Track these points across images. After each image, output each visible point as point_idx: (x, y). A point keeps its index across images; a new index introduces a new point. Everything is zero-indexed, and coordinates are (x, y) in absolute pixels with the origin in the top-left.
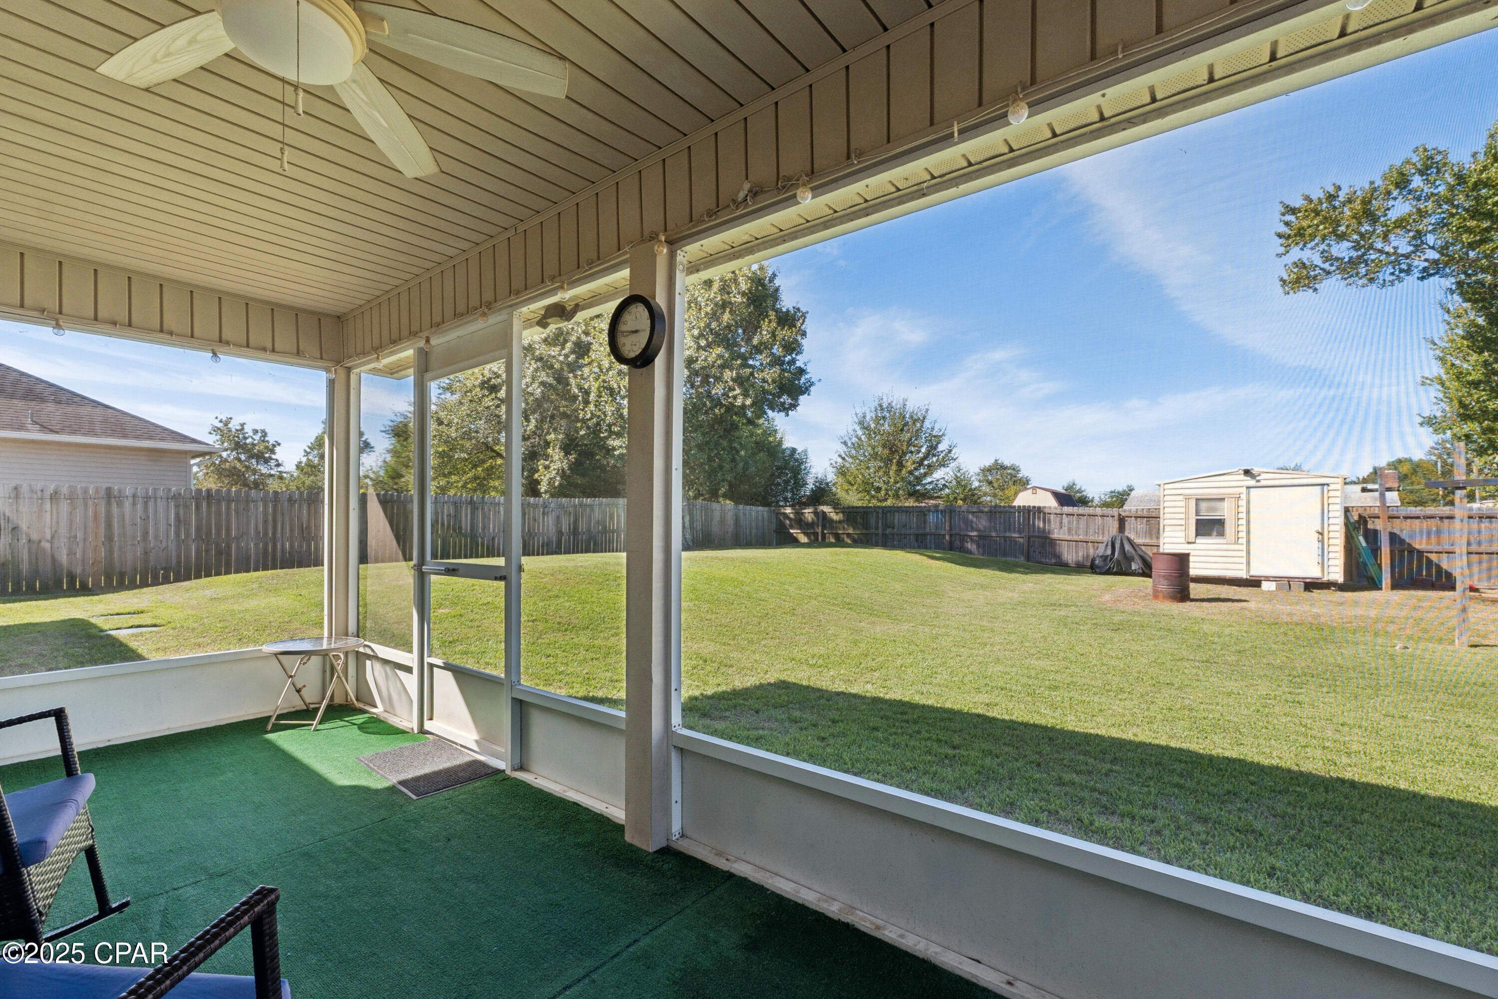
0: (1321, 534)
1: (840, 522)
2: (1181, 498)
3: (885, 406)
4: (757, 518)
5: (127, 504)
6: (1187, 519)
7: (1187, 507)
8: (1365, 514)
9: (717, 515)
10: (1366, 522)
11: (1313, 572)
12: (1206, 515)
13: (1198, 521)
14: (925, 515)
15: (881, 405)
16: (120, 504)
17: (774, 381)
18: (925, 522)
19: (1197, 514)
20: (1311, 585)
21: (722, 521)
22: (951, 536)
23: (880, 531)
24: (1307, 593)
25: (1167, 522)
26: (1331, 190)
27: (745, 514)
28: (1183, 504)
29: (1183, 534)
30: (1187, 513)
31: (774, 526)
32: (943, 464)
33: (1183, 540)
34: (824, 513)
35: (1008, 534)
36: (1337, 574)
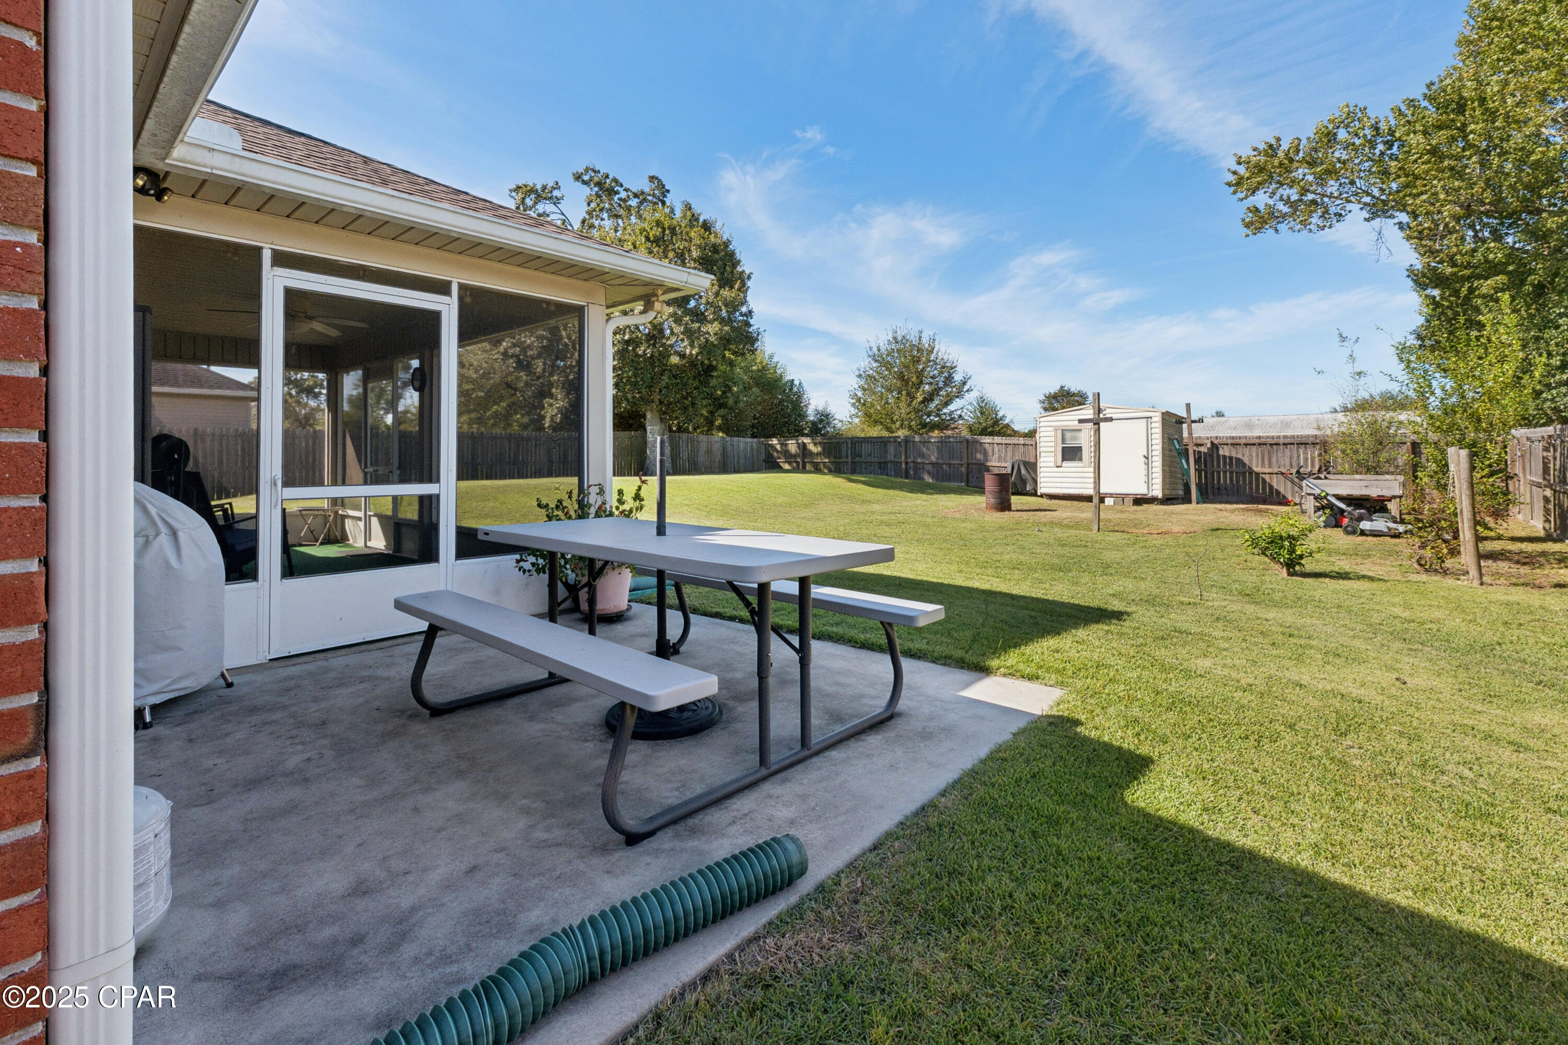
0: (1147, 458)
1: (818, 454)
2: (1052, 429)
3: (899, 338)
4: (745, 449)
5: (208, 440)
6: (1056, 446)
7: (1056, 436)
8: (1216, 442)
9: (703, 448)
10: (1218, 449)
11: (1140, 489)
12: (1070, 443)
13: (1063, 448)
14: (886, 445)
15: (895, 338)
16: (203, 440)
17: (715, 334)
18: (886, 452)
19: (1063, 441)
20: (1139, 501)
21: (709, 452)
22: (907, 463)
23: (849, 460)
24: (1135, 508)
25: (1042, 449)
26: (1273, 142)
27: (732, 445)
28: (1053, 434)
29: (1053, 459)
30: (1056, 442)
31: (763, 456)
32: (959, 395)
33: (1052, 464)
34: (804, 444)
35: (952, 462)
36: (1157, 492)
